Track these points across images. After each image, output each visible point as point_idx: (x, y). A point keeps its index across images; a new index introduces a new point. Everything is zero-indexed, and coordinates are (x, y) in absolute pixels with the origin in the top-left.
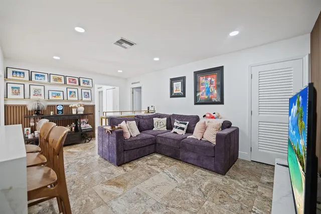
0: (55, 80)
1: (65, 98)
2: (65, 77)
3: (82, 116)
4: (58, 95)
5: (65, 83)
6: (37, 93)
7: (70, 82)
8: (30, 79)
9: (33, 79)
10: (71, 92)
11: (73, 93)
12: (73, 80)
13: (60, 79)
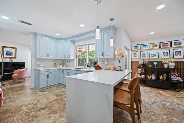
0: (153, 46)
1: (160, 57)
2: (160, 44)
3: (173, 70)
4: (155, 55)
5: (160, 47)
6: (144, 55)
7: (163, 46)
8: (141, 49)
9: (142, 48)
10: (164, 53)
11: (166, 53)
12: (166, 44)
13: (156, 45)
